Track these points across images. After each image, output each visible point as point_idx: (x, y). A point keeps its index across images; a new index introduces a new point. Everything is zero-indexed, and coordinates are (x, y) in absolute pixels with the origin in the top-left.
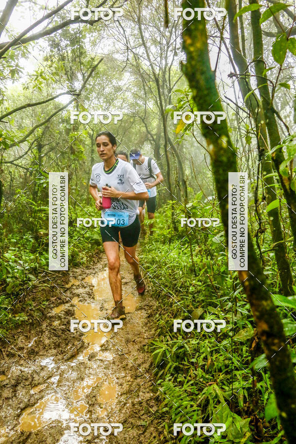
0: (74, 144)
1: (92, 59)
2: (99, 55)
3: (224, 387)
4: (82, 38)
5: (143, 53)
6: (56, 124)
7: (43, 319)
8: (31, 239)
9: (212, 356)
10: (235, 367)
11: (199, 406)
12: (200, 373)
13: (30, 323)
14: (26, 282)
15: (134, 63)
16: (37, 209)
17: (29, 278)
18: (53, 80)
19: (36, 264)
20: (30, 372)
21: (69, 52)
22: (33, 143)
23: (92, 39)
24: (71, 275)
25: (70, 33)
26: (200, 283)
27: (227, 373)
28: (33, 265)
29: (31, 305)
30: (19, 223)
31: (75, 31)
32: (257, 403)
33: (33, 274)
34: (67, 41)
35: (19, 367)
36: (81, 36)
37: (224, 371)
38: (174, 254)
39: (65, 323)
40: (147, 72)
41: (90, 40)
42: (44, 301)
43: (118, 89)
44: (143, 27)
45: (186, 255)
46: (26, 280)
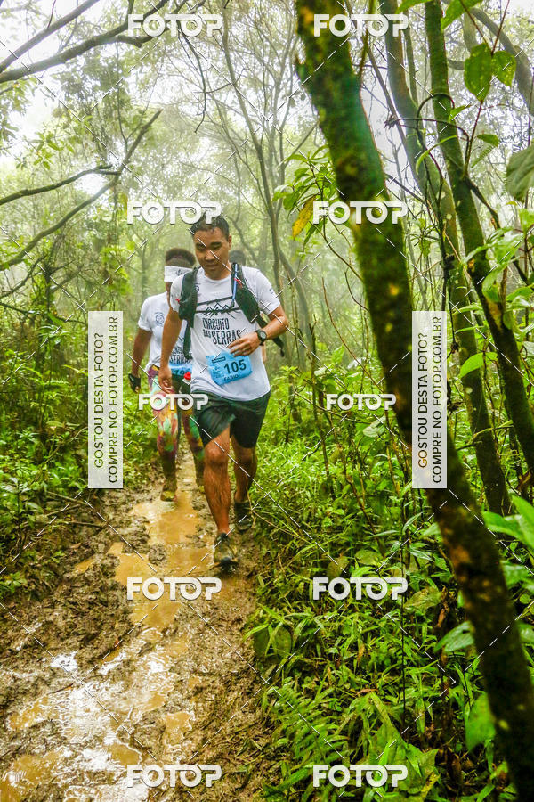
0: (111, 267)
1: (141, 112)
2: (154, 106)
3: (388, 697)
4: (122, 74)
5: (234, 102)
6: (78, 232)
7: (56, 583)
8: (33, 440)
9: (365, 642)
10: (408, 661)
11: (343, 733)
12: (345, 673)
13: (33, 591)
14: (24, 515)
15: (218, 121)
16: (44, 384)
17: (29, 509)
18: (71, 150)
19: (43, 483)
20: (32, 680)
21: (100, 101)
22: (35, 265)
23: (141, 76)
24: (107, 503)
25: (100, 65)
26: (341, 512)
27: (393, 672)
28: (37, 486)
29: (33, 558)
30: (11, 410)
31: (110, 62)
32: (450, 724)
33: (37, 503)
34: (96, 80)
35: (12, 672)
36: (120, 72)
37: (387, 669)
38: (293, 462)
39: (97, 589)
40: (241, 136)
41: (138, 78)
42: (57, 550)
43: (190, 168)
44: (232, 56)
45: (316, 464)
46: (23, 513)
